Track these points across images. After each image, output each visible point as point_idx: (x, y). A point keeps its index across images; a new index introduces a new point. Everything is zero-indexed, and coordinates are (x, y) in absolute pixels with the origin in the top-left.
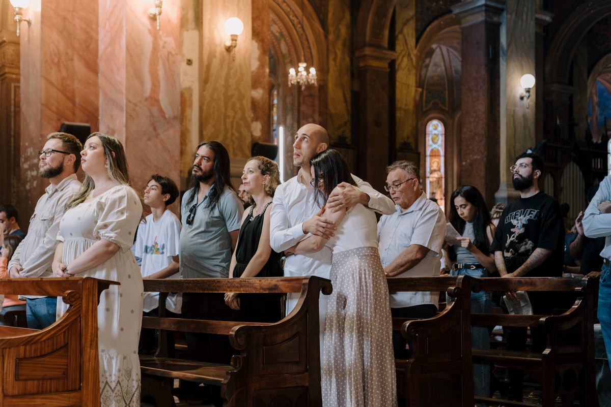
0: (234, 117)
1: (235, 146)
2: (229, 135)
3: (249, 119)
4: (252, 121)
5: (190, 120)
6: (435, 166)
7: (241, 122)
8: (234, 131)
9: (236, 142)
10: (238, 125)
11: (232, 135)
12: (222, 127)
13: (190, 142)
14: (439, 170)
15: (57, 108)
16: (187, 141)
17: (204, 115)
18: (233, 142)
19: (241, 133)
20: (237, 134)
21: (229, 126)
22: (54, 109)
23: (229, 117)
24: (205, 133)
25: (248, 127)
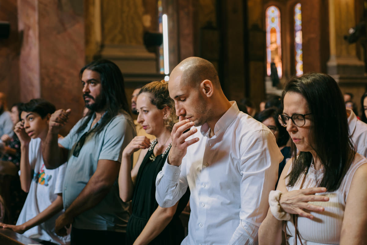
1: (130, 35)
2: (125, 26)
3: (141, 13)
4: (143, 14)
5: (93, 16)
6: (273, 39)
7: (134, 16)
8: (129, 23)
9: (131, 31)
10: (132, 19)
12: (120, 21)
14: (276, 42)
18: (128, 32)
19: (134, 25)
20: (131, 26)
24: (106, 26)
25: (140, 20)
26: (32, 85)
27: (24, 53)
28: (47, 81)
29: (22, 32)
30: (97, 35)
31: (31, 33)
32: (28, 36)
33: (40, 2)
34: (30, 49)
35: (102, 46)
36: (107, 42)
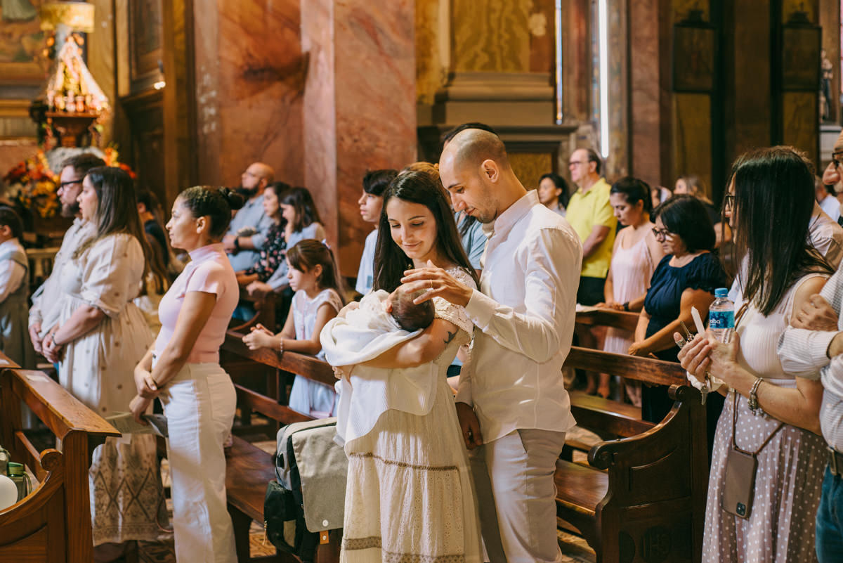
0: (502, 10)
1: (505, 54)
2: (495, 38)
3: (525, 12)
4: (531, 14)
5: (436, 20)
7: (513, 18)
8: (502, 31)
9: (506, 47)
10: (509, 22)
11: (500, 37)
12: (485, 27)
13: (437, 51)
15: (241, 17)
16: (432, 50)
17: (456, 10)
18: (501, 48)
19: (513, 34)
20: (506, 36)
21: (494, 25)
22: (236, 18)
23: (494, 11)
24: (458, 38)
25: (524, 23)
26: (323, 149)
27: (310, 91)
28: (348, 141)
29: (308, 55)
30: (442, 56)
31: (322, 56)
32: (317, 62)
33: (338, 4)
34: (321, 85)
35: (451, 76)
36: (460, 69)
